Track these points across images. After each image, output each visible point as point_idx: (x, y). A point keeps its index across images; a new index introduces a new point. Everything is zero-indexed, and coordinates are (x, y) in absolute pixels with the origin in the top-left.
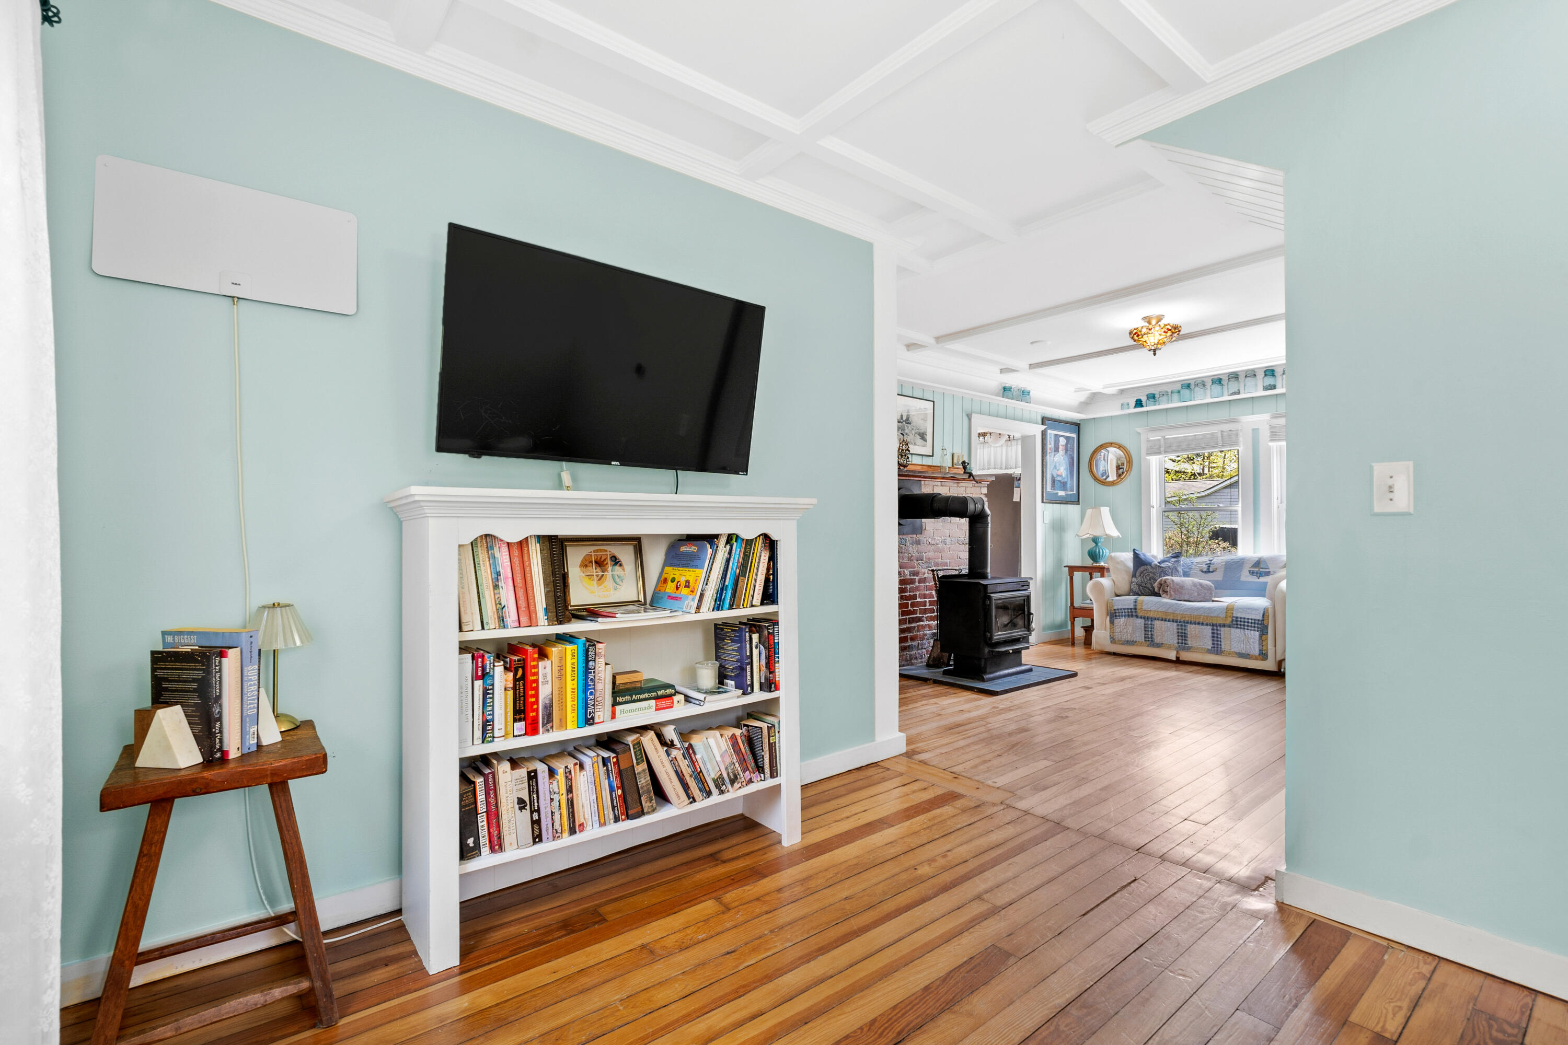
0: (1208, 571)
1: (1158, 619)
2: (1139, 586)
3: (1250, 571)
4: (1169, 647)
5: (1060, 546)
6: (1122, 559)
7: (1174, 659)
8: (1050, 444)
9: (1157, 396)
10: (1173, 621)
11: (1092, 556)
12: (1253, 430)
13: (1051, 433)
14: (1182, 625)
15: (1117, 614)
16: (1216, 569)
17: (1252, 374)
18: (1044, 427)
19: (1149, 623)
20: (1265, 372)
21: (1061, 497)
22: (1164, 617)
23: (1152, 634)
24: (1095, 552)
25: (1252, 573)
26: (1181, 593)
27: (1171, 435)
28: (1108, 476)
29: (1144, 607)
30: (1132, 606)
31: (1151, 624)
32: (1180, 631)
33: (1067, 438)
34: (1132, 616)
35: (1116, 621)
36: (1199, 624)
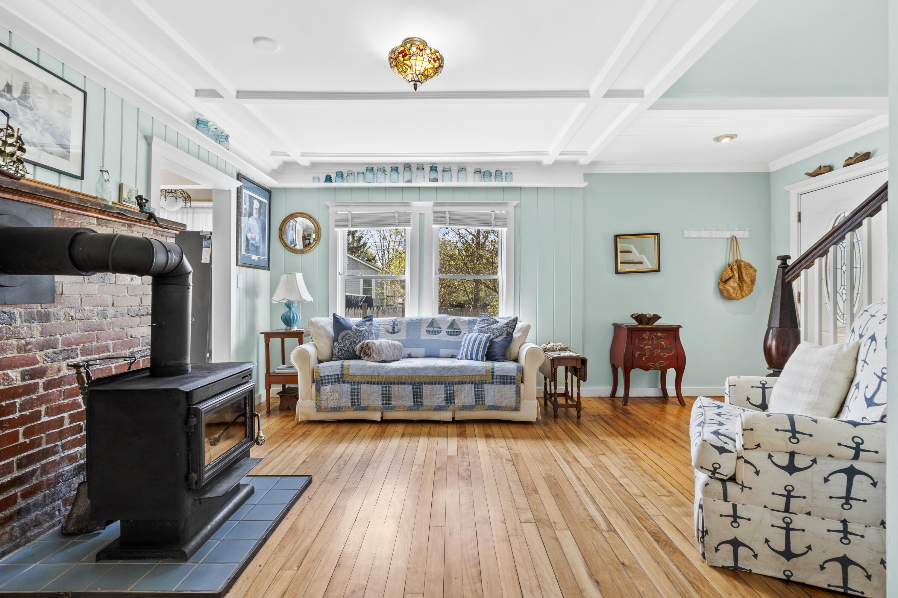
0: (393, 332)
1: (364, 383)
2: (341, 350)
3: (427, 330)
4: (374, 409)
5: (253, 313)
6: (322, 324)
7: (379, 419)
8: (245, 204)
9: (345, 175)
10: (378, 384)
11: (286, 320)
12: (420, 214)
13: (246, 193)
14: (386, 387)
15: (324, 381)
16: (400, 329)
17: (420, 167)
18: (239, 184)
19: (356, 387)
20: (431, 167)
21: (254, 261)
22: (370, 380)
23: (358, 399)
24: (290, 317)
25: (429, 332)
26: (381, 355)
27: (357, 211)
28: (295, 245)
29: (351, 372)
30: (338, 372)
31: (358, 389)
32: (384, 392)
33: (260, 202)
34: (339, 382)
35: (323, 388)
36: (401, 384)
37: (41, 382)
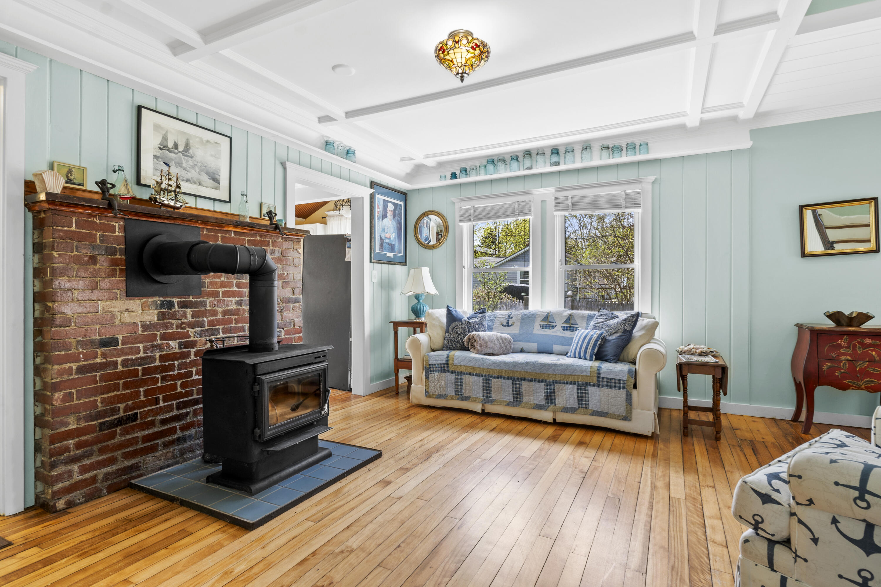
0: (508, 325)
1: (467, 374)
2: (451, 340)
3: (540, 325)
4: (476, 400)
5: (388, 304)
6: (438, 316)
7: (480, 411)
8: (379, 208)
9: (468, 170)
10: (479, 376)
11: (414, 311)
12: (542, 201)
13: (379, 198)
14: (486, 379)
15: (432, 369)
16: (514, 323)
17: (541, 152)
18: (372, 191)
19: (459, 377)
20: (552, 151)
21: (390, 258)
22: (472, 371)
23: (461, 389)
24: (417, 308)
25: (543, 327)
26: (486, 347)
27: (480, 204)
28: (430, 241)
29: (455, 362)
30: (444, 362)
31: (461, 379)
32: (485, 385)
33: (395, 205)
34: (444, 371)
35: (431, 376)
36: (501, 378)
37: (193, 351)
